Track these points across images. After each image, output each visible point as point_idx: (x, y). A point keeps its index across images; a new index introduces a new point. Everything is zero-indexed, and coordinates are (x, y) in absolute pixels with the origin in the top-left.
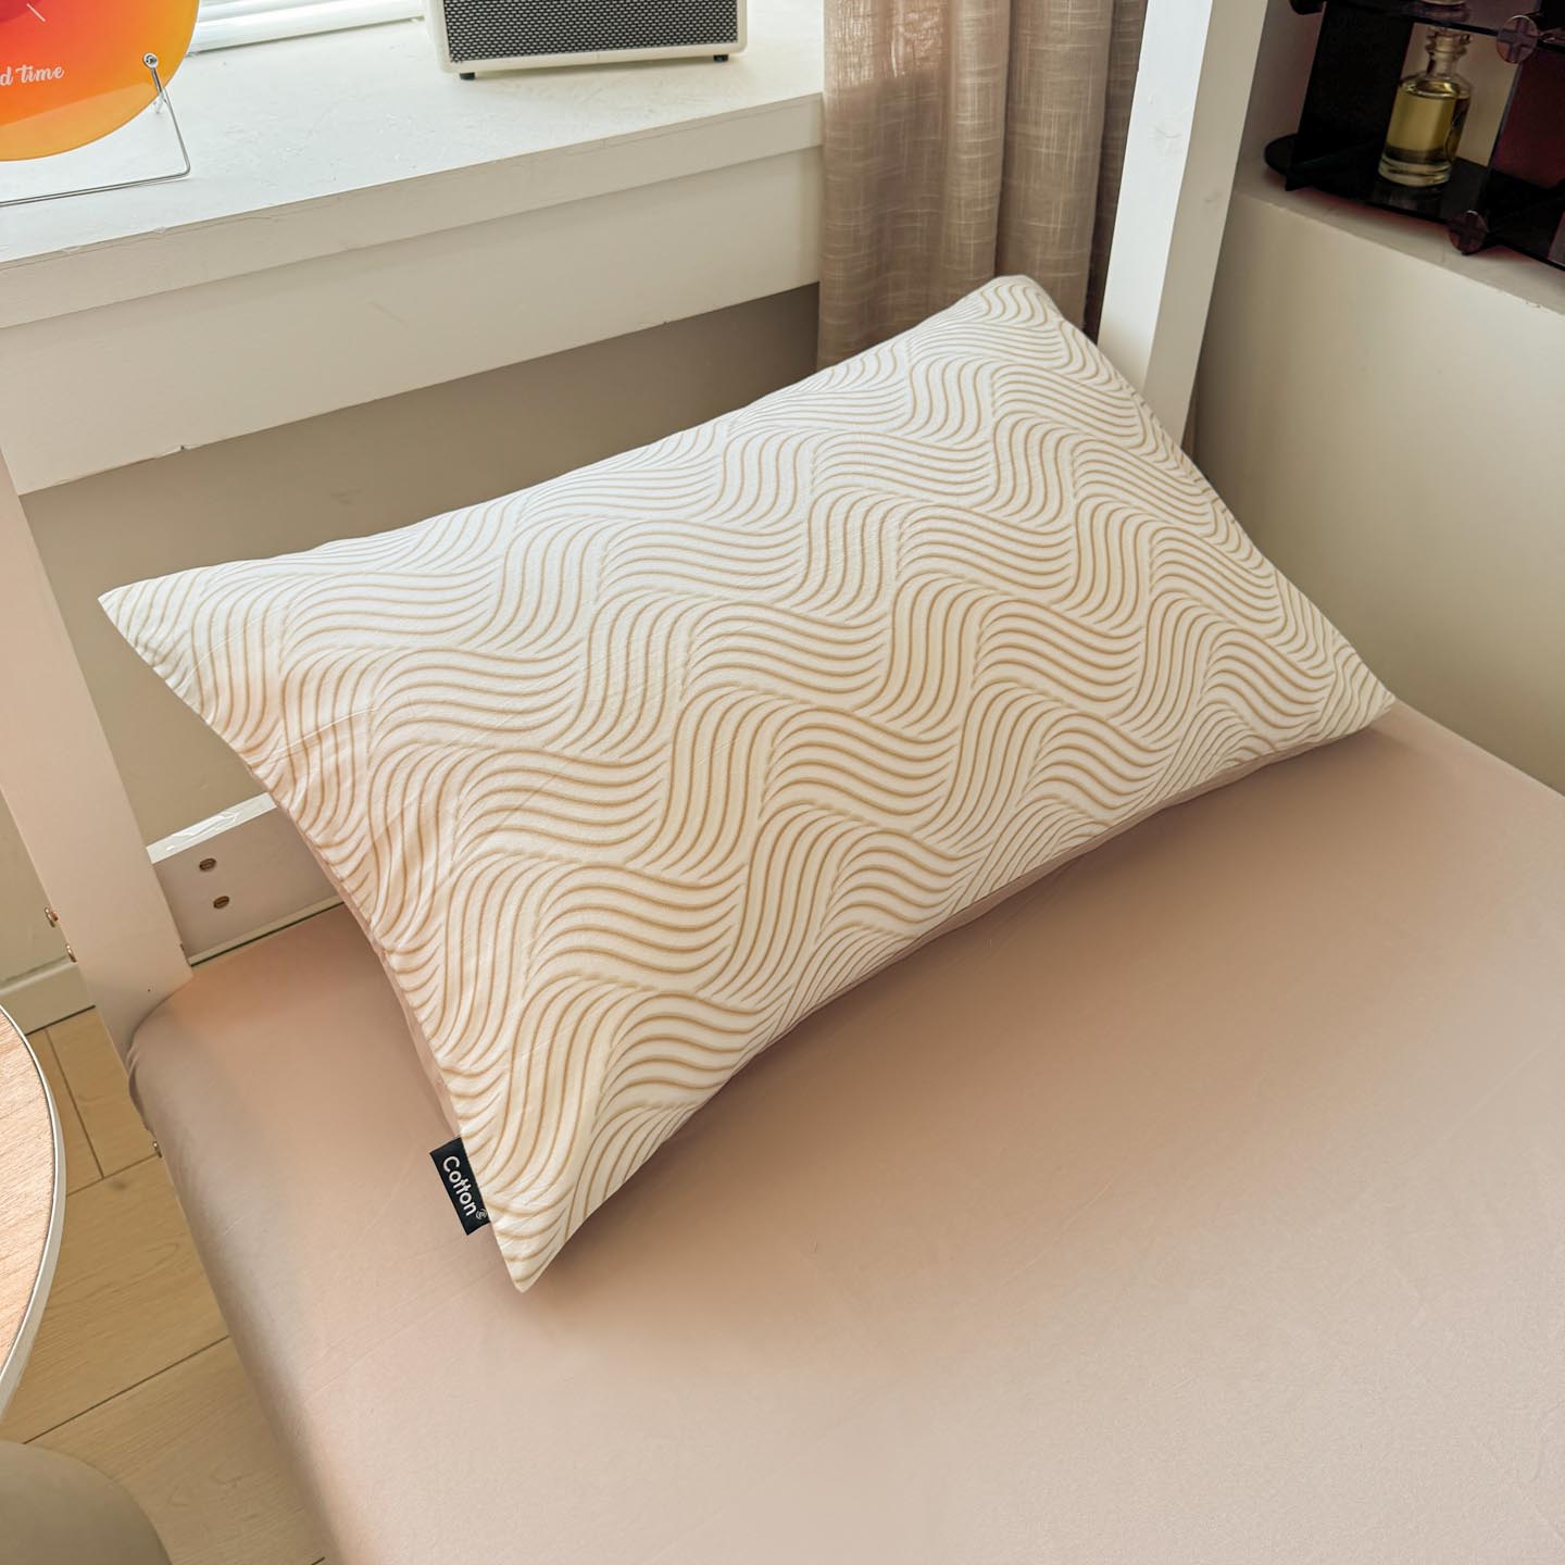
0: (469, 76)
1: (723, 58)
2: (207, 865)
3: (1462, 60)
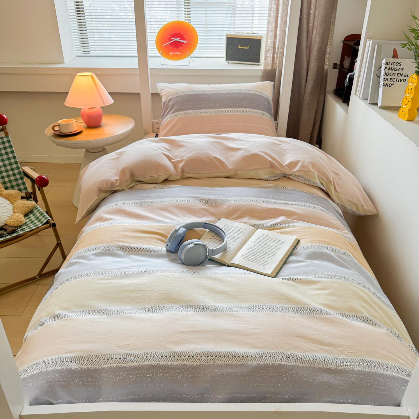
0: (229, 63)
1: (259, 65)
2: (157, 123)
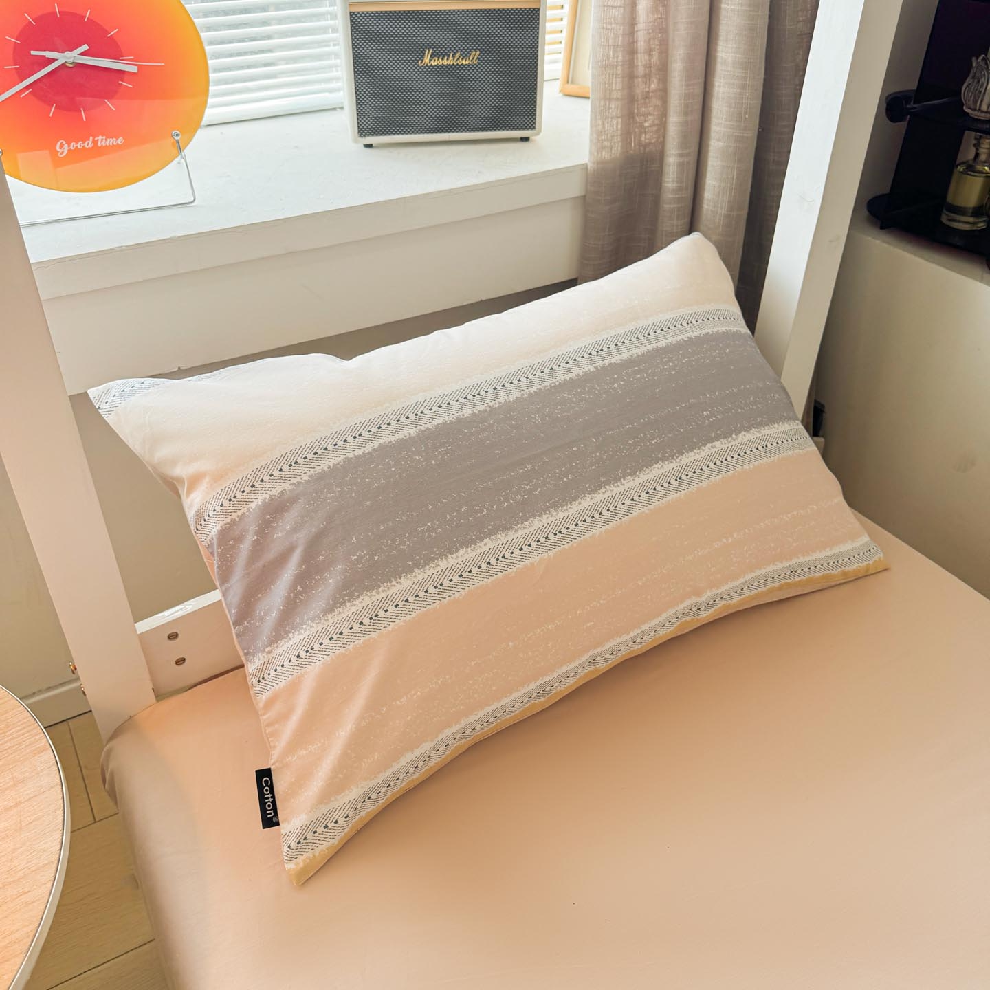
0: (369, 146)
1: (526, 139)
2: (174, 636)
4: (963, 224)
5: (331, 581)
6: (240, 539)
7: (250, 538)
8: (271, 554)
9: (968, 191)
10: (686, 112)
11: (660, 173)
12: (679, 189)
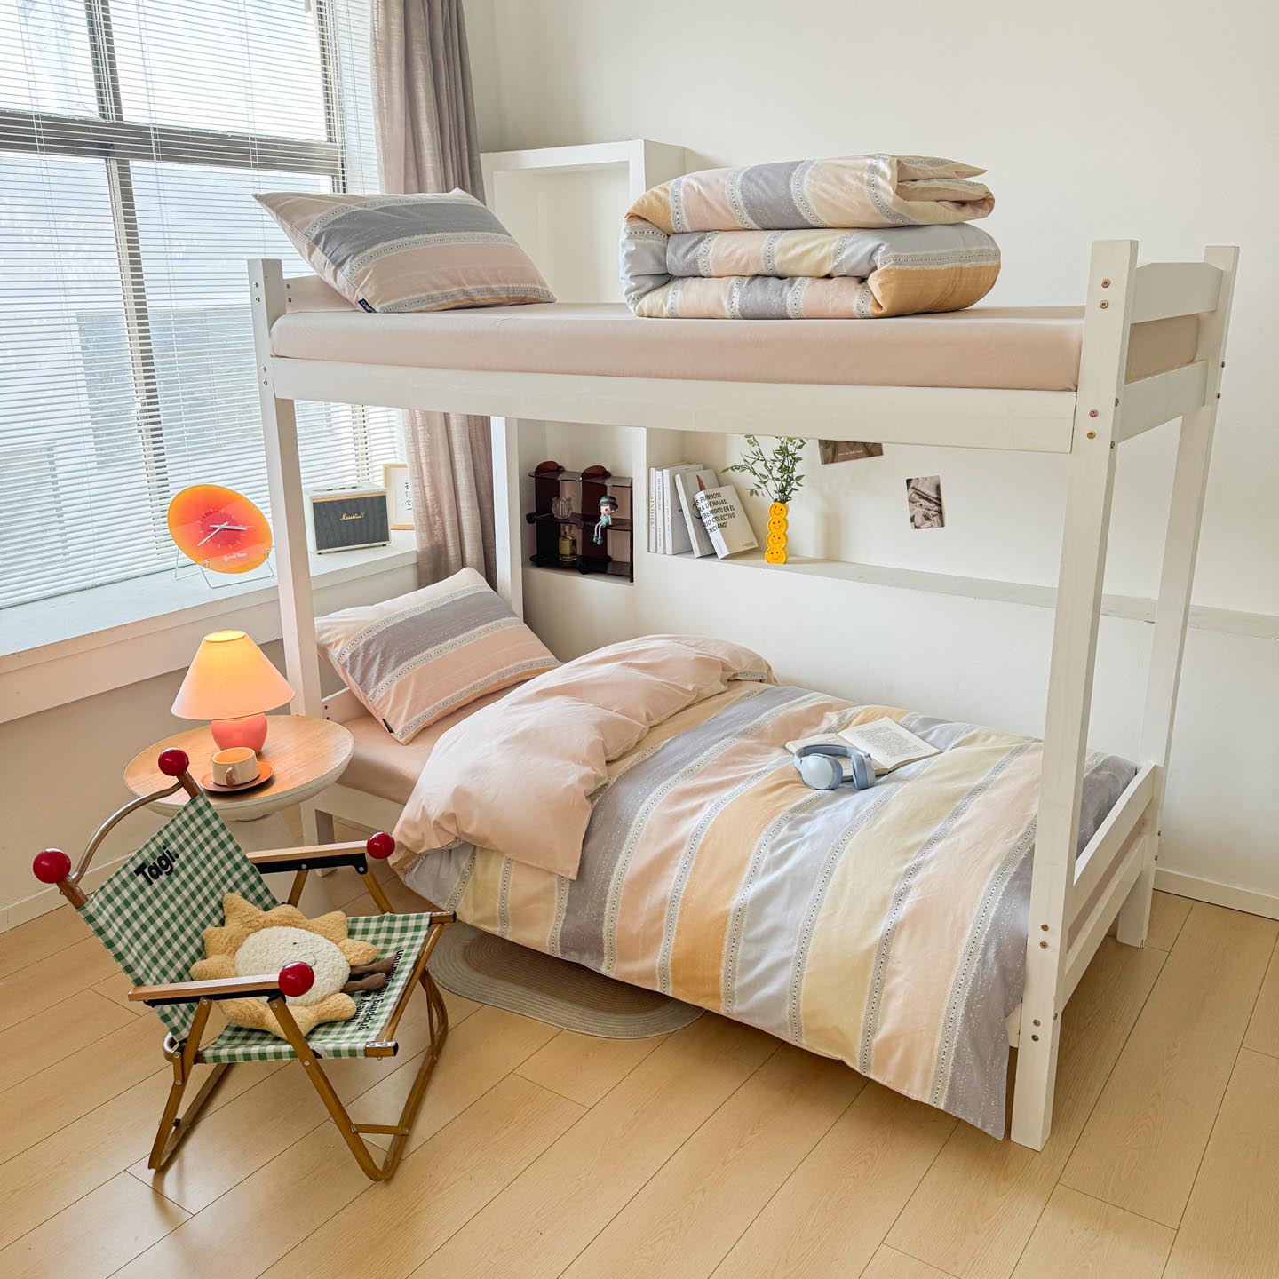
0: (319, 554)
1: (387, 545)
3: (572, 531)
4: (568, 560)
5: (392, 660)
6: (358, 656)
7: (362, 654)
8: (370, 657)
9: (565, 547)
10: (452, 526)
11: (446, 551)
12: (456, 555)
